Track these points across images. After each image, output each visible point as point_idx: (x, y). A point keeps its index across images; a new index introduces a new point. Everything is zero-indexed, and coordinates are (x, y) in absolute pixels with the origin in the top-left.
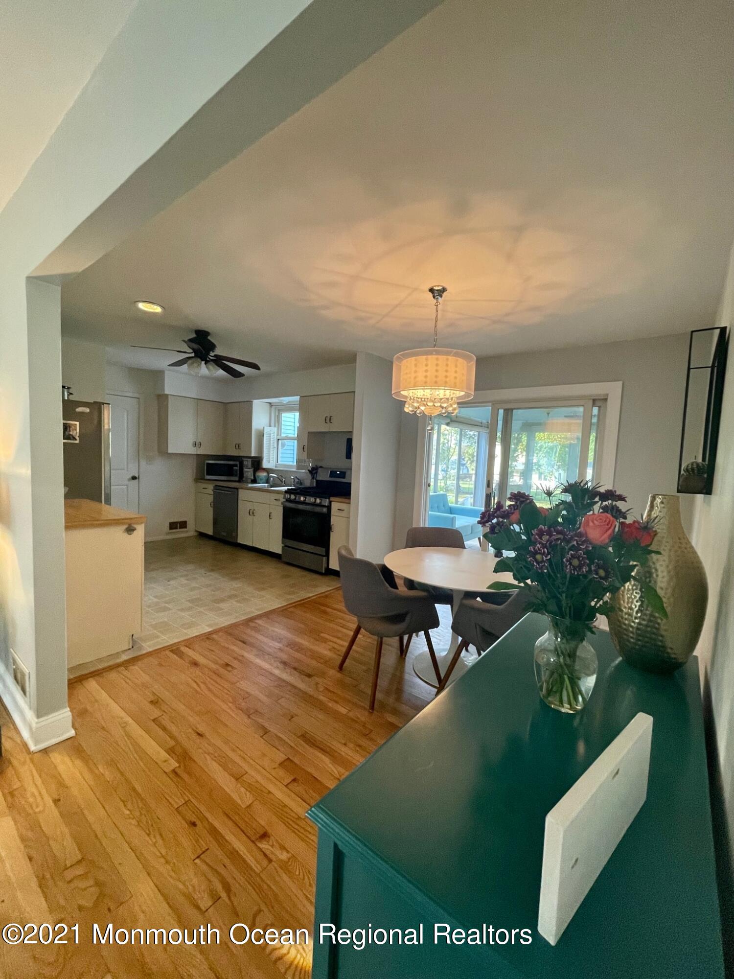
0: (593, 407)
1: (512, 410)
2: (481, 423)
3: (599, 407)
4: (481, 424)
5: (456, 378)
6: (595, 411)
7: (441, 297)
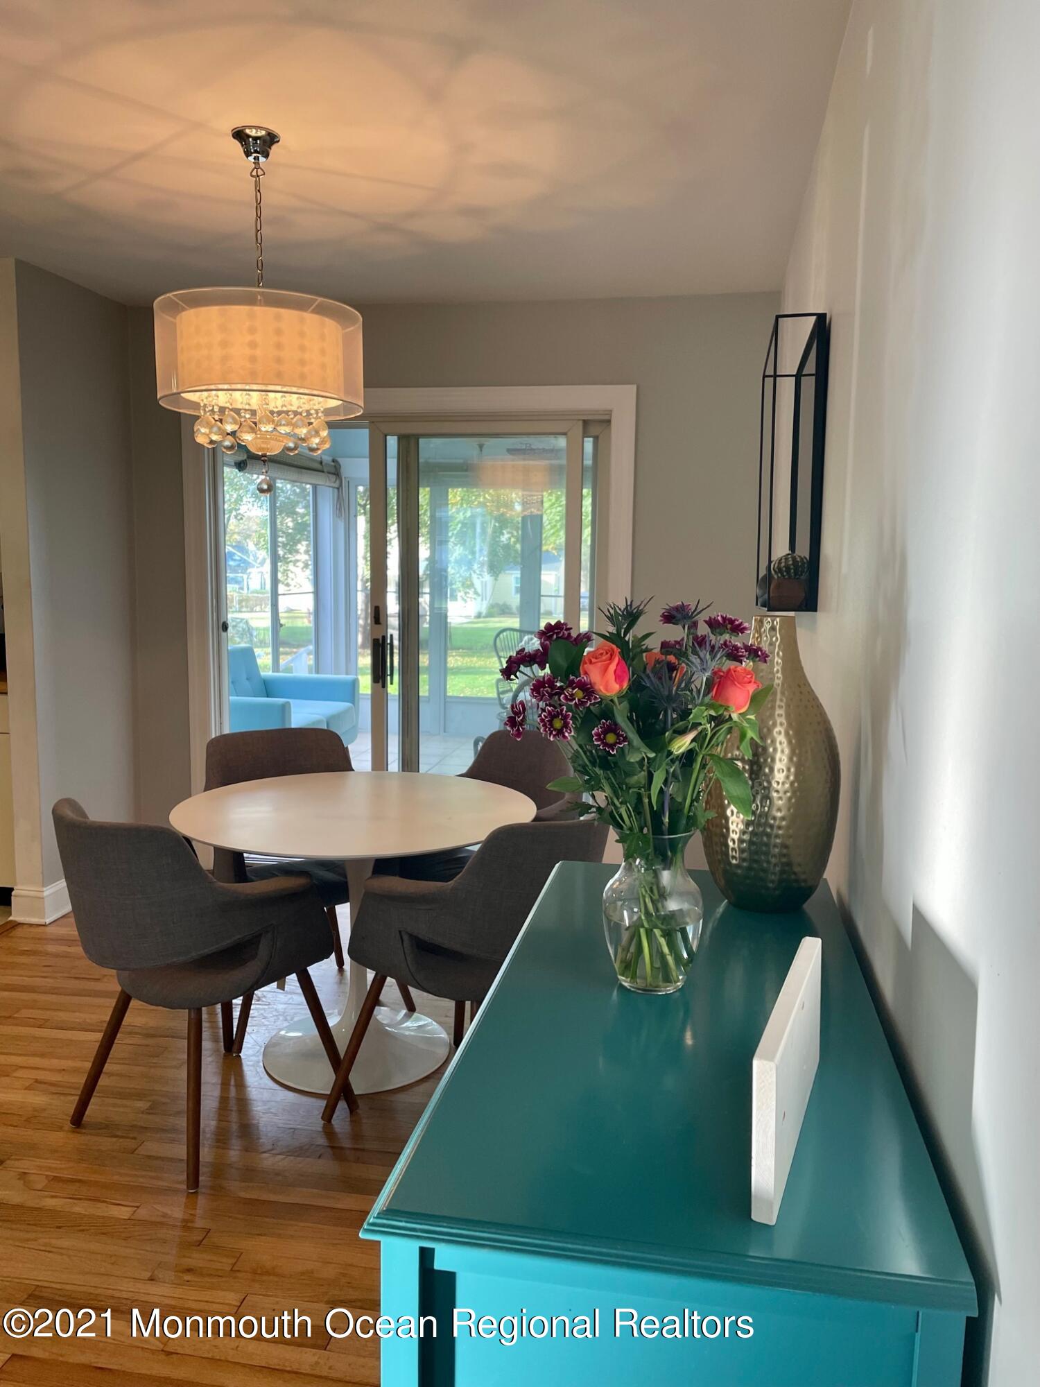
0: (584, 437)
1: (417, 437)
2: (321, 463)
3: (596, 438)
4: (317, 466)
5: (323, 366)
6: (589, 444)
7: (267, 156)
